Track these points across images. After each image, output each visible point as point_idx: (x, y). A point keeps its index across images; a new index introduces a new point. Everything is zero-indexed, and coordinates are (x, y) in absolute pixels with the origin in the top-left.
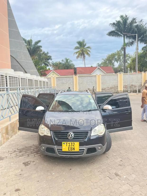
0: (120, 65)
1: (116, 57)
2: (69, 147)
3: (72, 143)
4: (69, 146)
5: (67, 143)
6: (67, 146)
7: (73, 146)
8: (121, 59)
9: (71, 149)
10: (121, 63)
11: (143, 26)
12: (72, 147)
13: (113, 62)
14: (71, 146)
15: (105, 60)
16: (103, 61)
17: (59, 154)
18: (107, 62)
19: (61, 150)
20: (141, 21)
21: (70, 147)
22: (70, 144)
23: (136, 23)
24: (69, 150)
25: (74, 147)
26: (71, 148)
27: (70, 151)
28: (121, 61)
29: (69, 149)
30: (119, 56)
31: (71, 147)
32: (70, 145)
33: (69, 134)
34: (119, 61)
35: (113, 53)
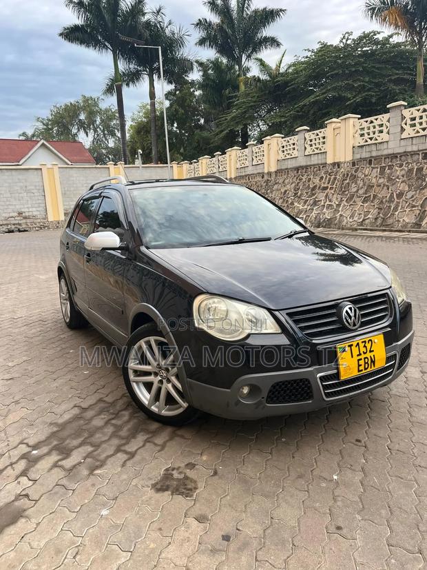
0: (97, 142)
1: (82, 117)
2: (359, 357)
3: (365, 342)
4: (360, 355)
5: (350, 346)
6: (352, 357)
7: (370, 351)
8: (98, 123)
9: (365, 363)
10: (98, 135)
11: (162, 28)
12: (368, 355)
13: (74, 131)
14: (364, 353)
15: (47, 125)
16: (41, 126)
17: (328, 395)
18: (52, 129)
19: (337, 376)
20: (159, 12)
21: (363, 356)
22: (362, 345)
23: (144, 14)
24: (359, 371)
25: (372, 354)
26: (366, 360)
27: (364, 371)
28: (98, 129)
29: (359, 365)
30: (91, 114)
31: (365, 356)
32: (363, 349)
33: (347, 312)
34: (90, 129)
35: (71, 103)
